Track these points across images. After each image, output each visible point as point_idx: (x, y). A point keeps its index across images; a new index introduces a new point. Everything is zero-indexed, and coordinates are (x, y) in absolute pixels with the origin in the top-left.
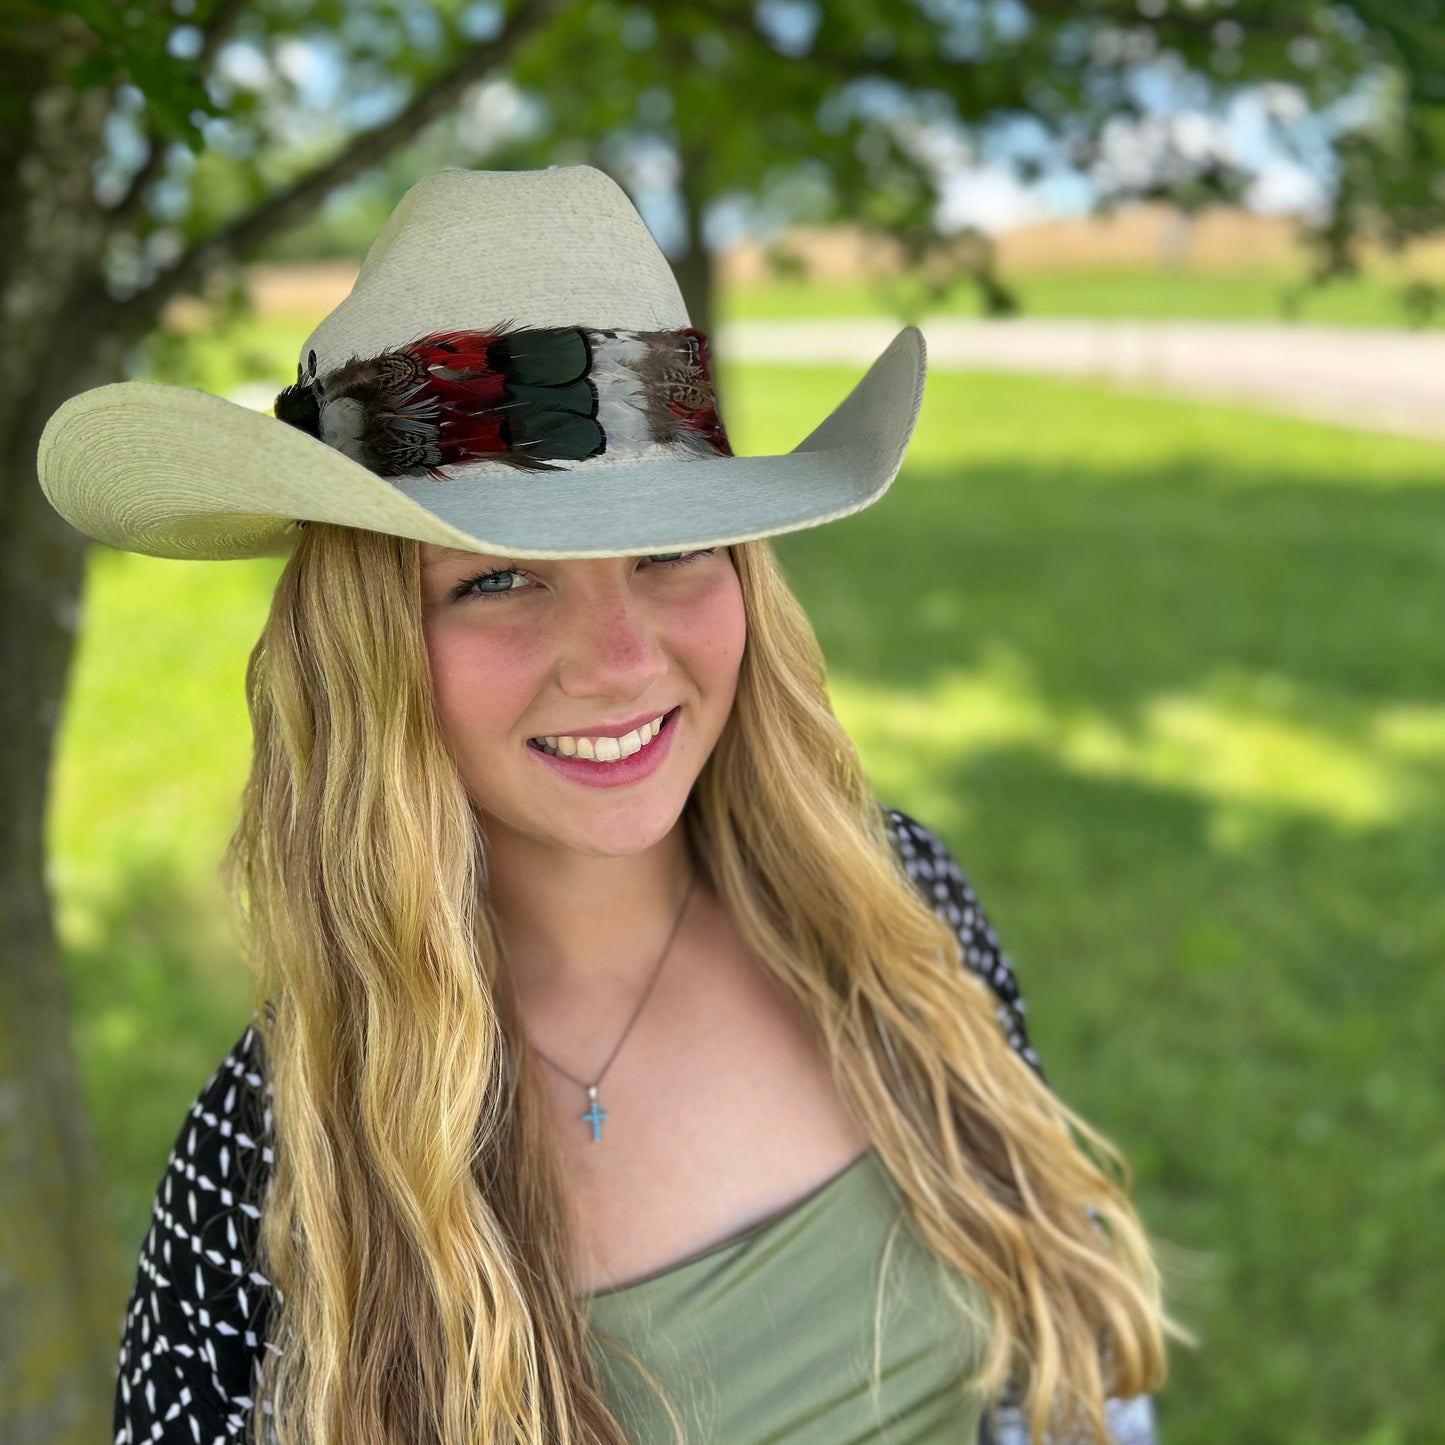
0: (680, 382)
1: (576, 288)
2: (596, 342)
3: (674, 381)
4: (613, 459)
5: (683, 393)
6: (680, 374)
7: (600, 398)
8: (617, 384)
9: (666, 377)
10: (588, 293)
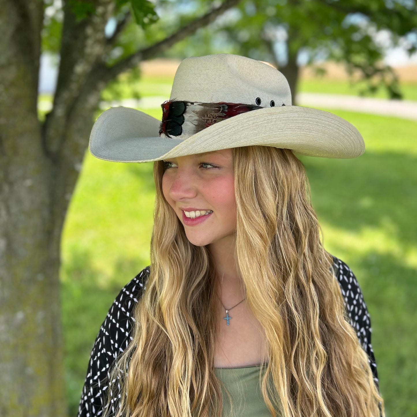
0: (210, 118)
1: (191, 90)
2: (188, 105)
3: (208, 117)
4: (182, 137)
5: (211, 121)
6: (211, 116)
7: (185, 121)
8: (190, 117)
9: (206, 116)
10: (193, 92)
